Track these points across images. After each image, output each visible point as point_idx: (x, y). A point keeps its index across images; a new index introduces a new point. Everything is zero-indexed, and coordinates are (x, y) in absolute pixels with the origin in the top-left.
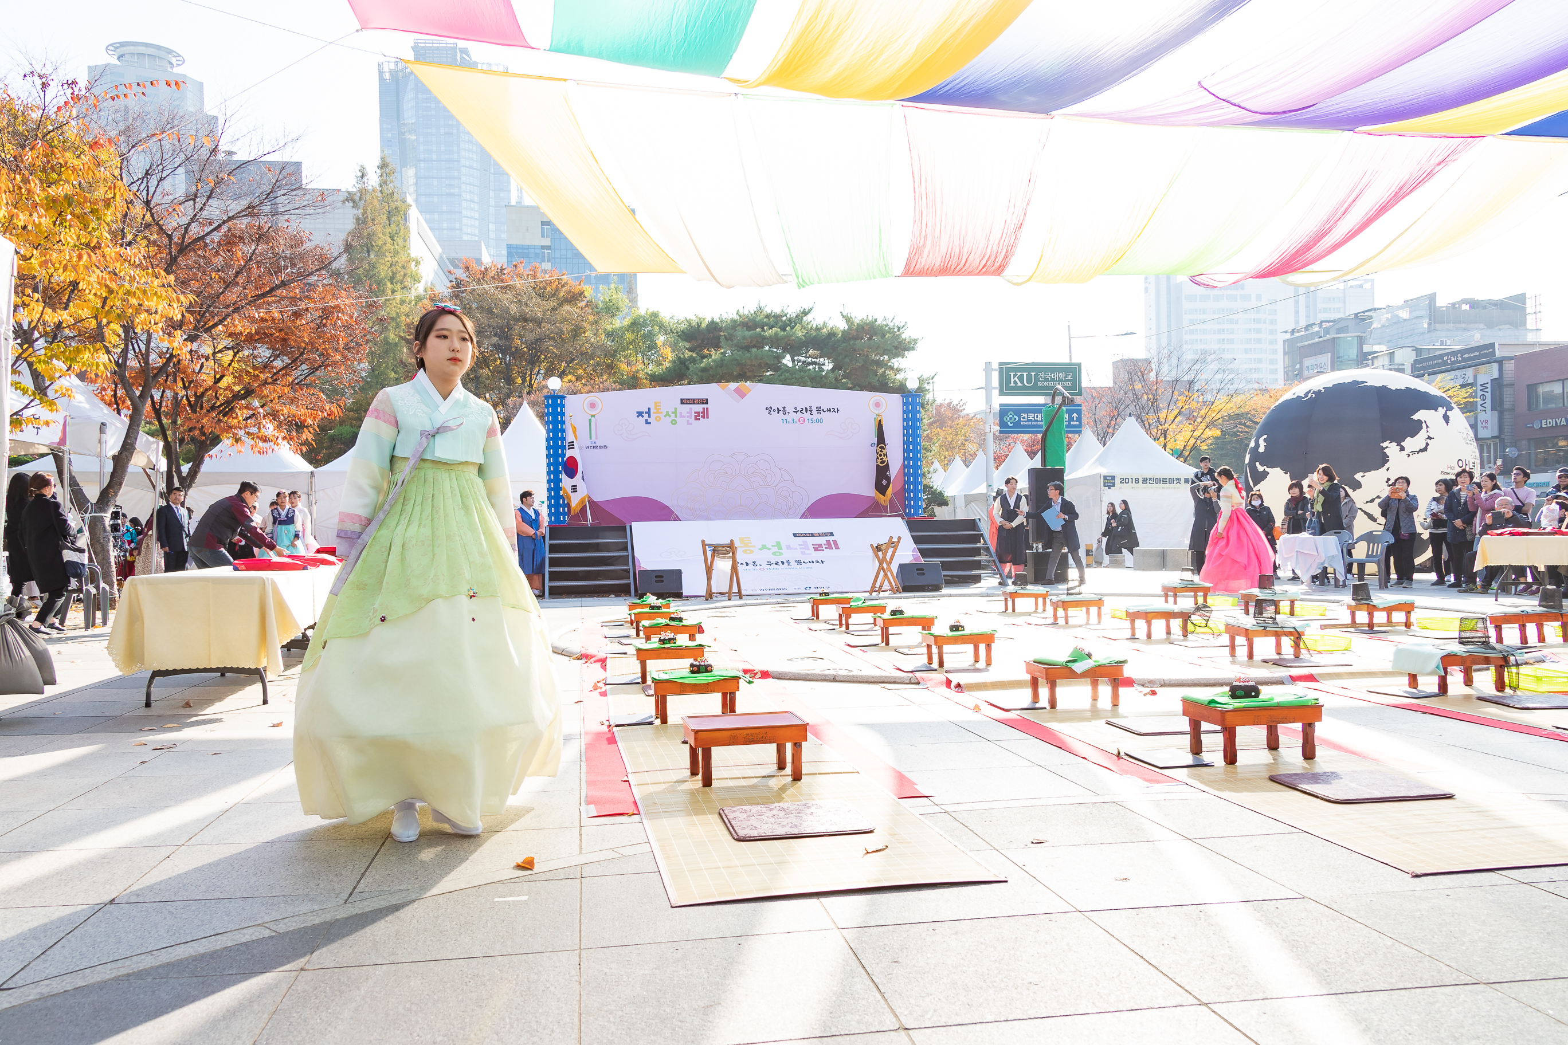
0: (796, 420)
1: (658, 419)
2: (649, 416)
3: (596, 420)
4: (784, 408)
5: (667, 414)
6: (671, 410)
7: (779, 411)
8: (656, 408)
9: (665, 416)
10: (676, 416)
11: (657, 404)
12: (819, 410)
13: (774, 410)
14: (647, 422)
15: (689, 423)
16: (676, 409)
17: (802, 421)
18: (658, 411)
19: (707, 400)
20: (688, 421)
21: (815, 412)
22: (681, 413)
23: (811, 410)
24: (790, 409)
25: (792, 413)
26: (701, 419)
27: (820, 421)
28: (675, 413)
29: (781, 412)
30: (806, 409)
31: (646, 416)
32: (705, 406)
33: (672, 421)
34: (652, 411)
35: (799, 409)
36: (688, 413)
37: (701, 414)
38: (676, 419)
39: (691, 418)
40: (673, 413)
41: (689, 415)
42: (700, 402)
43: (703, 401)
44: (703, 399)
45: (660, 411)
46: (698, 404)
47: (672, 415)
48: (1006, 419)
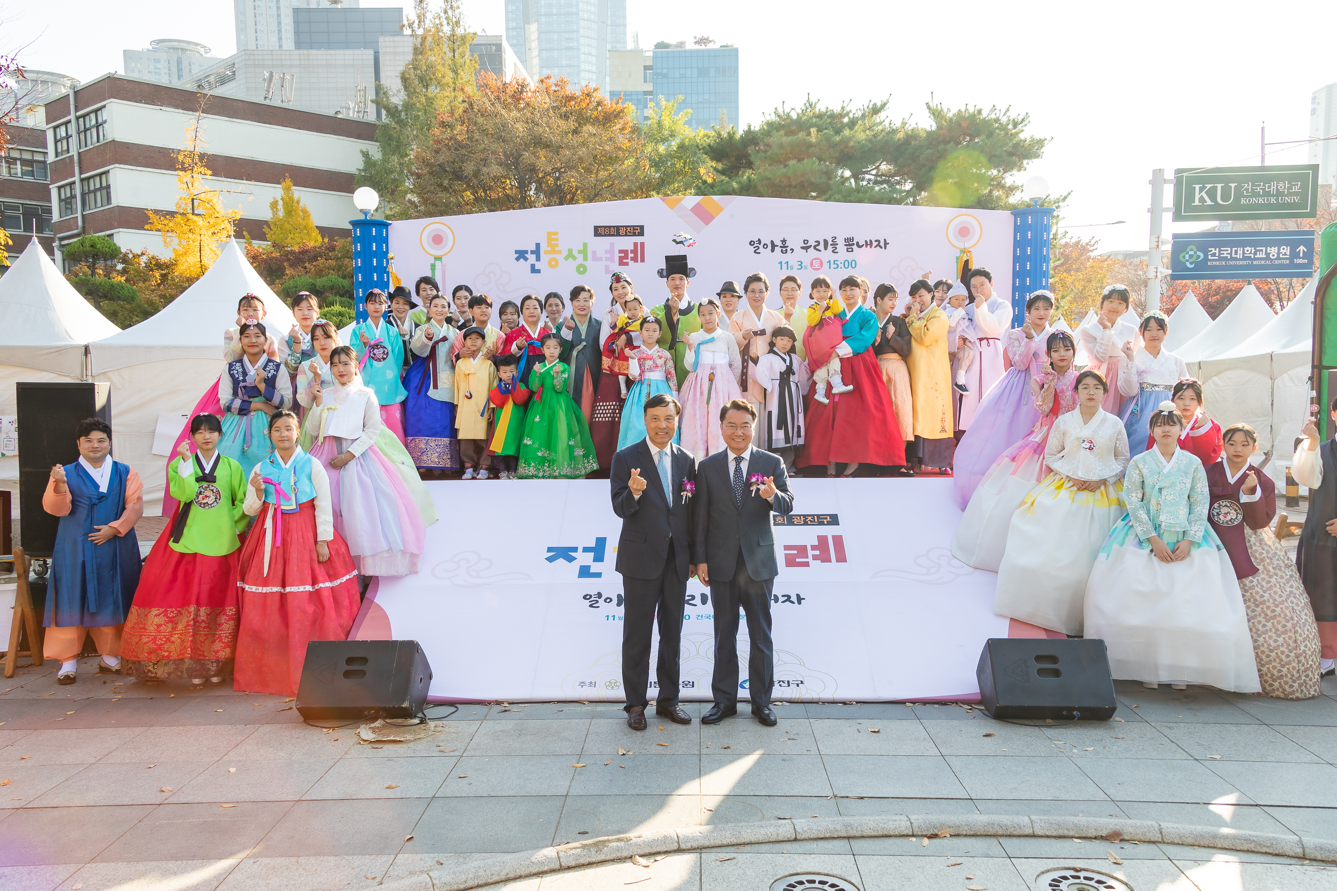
0: (807, 263)
1: (553, 264)
2: (538, 259)
3: (441, 265)
4: (784, 241)
5: (570, 255)
6: (577, 247)
7: (773, 246)
8: (549, 244)
9: (566, 258)
10: (585, 259)
11: (552, 236)
12: (850, 243)
13: (765, 246)
14: (534, 270)
16: (585, 245)
17: (817, 266)
18: (553, 250)
19: (642, 227)
20: (607, 268)
21: (841, 247)
22: (594, 253)
23: (835, 245)
24: (795, 243)
25: (800, 251)
26: (631, 263)
27: (852, 264)
28: (584, 252)
29: (777, 249)
30: (826, 241)
31: (532, 258)
32: (638, 239)
33: (578, 269)
34: (543, 249)
35: (812, 243)
36: (606, 252)
37: (631, 255)
38: (585, 263)
39: (613, 261)
40: (580, 252)
41: (608, 255)
42: (630, 232)
43: (634, 229)
44: (634, 226)
45: (556, 249)
46: (626, 235)
47: (580, 257)
48: (1184, 257)
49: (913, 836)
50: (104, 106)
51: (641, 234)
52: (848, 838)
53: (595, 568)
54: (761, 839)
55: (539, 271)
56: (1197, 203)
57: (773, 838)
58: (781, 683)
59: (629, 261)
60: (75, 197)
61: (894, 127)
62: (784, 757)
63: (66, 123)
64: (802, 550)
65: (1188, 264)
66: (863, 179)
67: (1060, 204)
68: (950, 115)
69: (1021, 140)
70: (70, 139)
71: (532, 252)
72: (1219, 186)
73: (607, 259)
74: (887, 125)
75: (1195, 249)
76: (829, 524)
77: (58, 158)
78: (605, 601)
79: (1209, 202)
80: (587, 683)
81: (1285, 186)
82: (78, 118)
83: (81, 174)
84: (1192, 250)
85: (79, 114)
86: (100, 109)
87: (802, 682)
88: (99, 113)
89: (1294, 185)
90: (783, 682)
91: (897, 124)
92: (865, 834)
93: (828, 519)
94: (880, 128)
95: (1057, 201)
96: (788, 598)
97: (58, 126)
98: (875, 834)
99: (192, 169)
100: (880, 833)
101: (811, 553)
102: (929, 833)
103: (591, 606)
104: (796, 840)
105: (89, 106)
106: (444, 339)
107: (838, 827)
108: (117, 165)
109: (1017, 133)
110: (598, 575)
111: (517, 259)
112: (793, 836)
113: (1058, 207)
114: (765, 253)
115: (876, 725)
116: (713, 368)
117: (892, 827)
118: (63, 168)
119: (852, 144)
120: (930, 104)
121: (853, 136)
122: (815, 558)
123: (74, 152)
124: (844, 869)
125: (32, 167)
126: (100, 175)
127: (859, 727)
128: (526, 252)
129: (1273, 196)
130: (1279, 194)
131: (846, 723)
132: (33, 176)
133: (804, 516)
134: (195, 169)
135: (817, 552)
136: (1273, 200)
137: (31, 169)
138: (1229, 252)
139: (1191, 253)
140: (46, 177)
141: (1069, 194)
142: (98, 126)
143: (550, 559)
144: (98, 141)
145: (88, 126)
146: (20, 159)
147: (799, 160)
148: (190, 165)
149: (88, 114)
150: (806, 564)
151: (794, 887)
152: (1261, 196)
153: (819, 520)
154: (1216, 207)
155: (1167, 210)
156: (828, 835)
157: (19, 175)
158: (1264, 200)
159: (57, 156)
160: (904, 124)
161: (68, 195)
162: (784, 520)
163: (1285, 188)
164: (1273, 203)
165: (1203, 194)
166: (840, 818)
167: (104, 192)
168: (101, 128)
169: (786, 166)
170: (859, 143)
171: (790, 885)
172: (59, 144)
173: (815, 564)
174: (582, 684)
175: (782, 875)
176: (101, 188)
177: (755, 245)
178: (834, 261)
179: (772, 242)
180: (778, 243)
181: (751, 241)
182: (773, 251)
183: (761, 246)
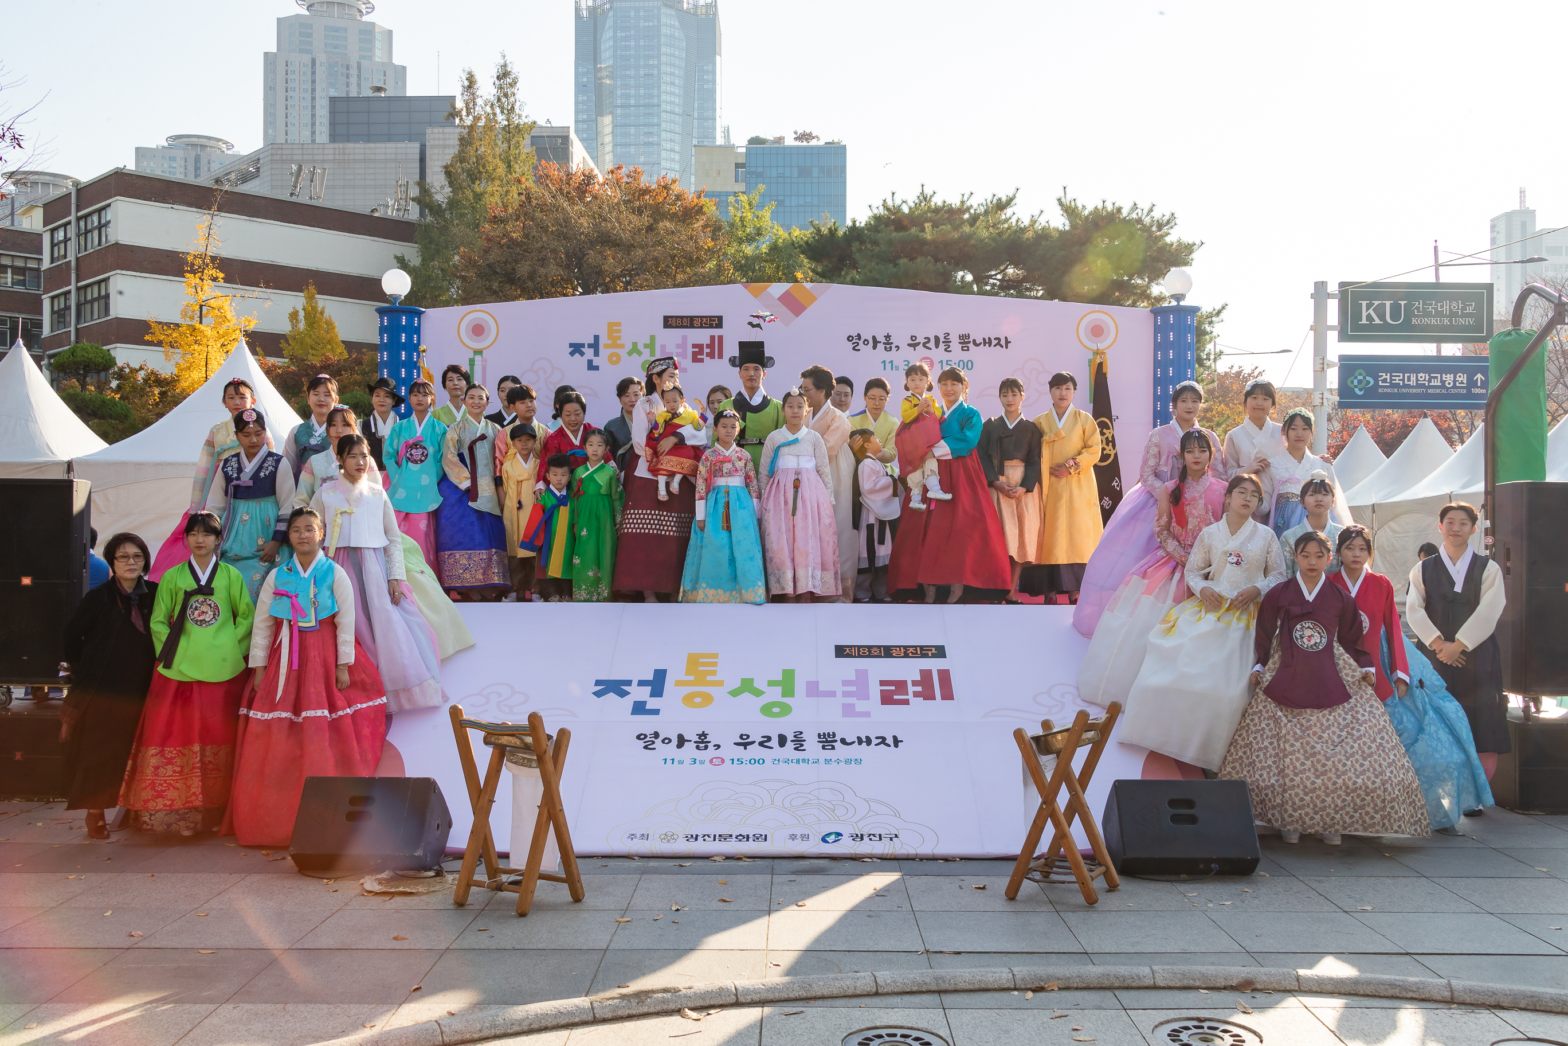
2: (597, 354)
3: (484, 361)
4: (888, 337)
5: (635, 350)
6: (643, 340)
7: (875, 342)
8: (610, 336)
9: (630, 353)
11: (613, 328)
12: (965, 341)
13: (866, 342)
14: (591, 366)
16: (653, 338)
18: (615, 343)
19: (720, 318)
21: (955, 345)
23: (947, 342)
24: (900, 339)
25: (904, 347)
26: (707, 359)
28: (650, 346)
29: (881, 347)
30: (937, 339)
31: (589, 353)
32: (715, 332)
34: (602, 342)
35: (921, 339)
36: (678, 346)
37: (706, 350)
40: (646, 346)
41: (680, 350)
42: (706, 324)
43: (710, 320)
44: (710, 317)
45: (619, 342)
46: (701, 327)
47: (646, 352)
48: (1352, 382)
49: (1015, 989)
50: (109, 205)
51: (719, 325)
52: (939, 992)
53: (652, 703)
54: (835, 992)
55: (597, 368)
56: (1364, 321)
57: (850, 992)
58: (872, 837)
59: (704, 357)
60: (69, 308)
61: (1022, 226)
62: (870, 913)
63: (65, 225)
64: (901, 686)
65: (1356, 390)
66: (987, 284)
67: (1214, 319)
68: (1086, 213)
69: (1167, 244)
70: (69, 243)
71: (590, 346)
72: (1388, 303)
74: (1014, 224)
75: (1364, 374)
76: (934, 656)
77: (54, 265)
78: (663, 742)
79: (1377, 321)
80: (638, 836)
81: (1458, 306)
82: (79, 219)
83: (78, 281)
84: (1360, 374)
85: (80, 214)
86: (104, 208)
87: (896, 836)
88: (103, 213)
89: (1469, 305)
90: (874, 835)
91: (1026, 222)
92: (958, 988)
93: (934, 651)
94: (1006, 226)
95: (1210, 316)
96: (883, 741)
97: (56, 228)
98: (971, 987)
99: (203, 272)
100: (977, 986)
101: (911, 689)
102: (1033, 986)
103: (646, 747)
104: (877, 994)
105: (92, 206)
106: (483, 437)
107: (928, 980)
108: (118, 271)
109: (1163, 236)
110: (656, 712)
111: (572, 354)
112: (874, 990)
113: (1211, 323)
114: (866, 350)
115: (982, 881)
116: (798, 473)
117: (991, 979)
118: (58, 276)
119: (973, 242)
120: (1063, 200)
121: (975, 233)
122: (916, 694)
123: (71, 257)
124: (931, 1022)
125: (24, 275)
126: (99, 282)
127: (961, 883)
128: (583, 345)
129: (1446, 316)
130: (1453, 314)
131: (948, 880)
132: (24, 285)
133: (905, 647)
134: (206, 271)
135: (919, 689)
136: (1446, 321)
137: (22, 278)
138: (1401, 378)
139: (1360, 377)
140: (39, 286)
141: (1223, 308)
142: (100, 227)
143: (598, 694)
144: (100, 244)
145: (89, 227)
146: (11, 267)
147: (912, 259)
148: (200, 267)
149: (90, 214)
150: (906, 702)
151: (871, 1040)
152: (1434, 317)
153: (923, 652)
154: (1386, 327)
155: (1332, 328)
156: (915, 989)
157: (10, 284)
158: (1436, 321)
159: (52, 262)
160: (1033, 222)
161: (62, 306)
162: (880, 652)
163: (1458, 309)
164: (1447, 325)
165: (1371, 311)
166: (931, 970)
167: (102, 302)
168: (103, 229)
169: (896, 265)
170: (982, 241)
171: (867, 1039)
172: (56, 249)
173: (917, 703)
174: (632, 836)
175: (857, 1028)
176: (100, 297)
177: (854, 341)
178: (947, 361)
179: (874, 338)
180: (881, 338)
181: (850, 336)
182: (875, 347)
183: (861, 342)
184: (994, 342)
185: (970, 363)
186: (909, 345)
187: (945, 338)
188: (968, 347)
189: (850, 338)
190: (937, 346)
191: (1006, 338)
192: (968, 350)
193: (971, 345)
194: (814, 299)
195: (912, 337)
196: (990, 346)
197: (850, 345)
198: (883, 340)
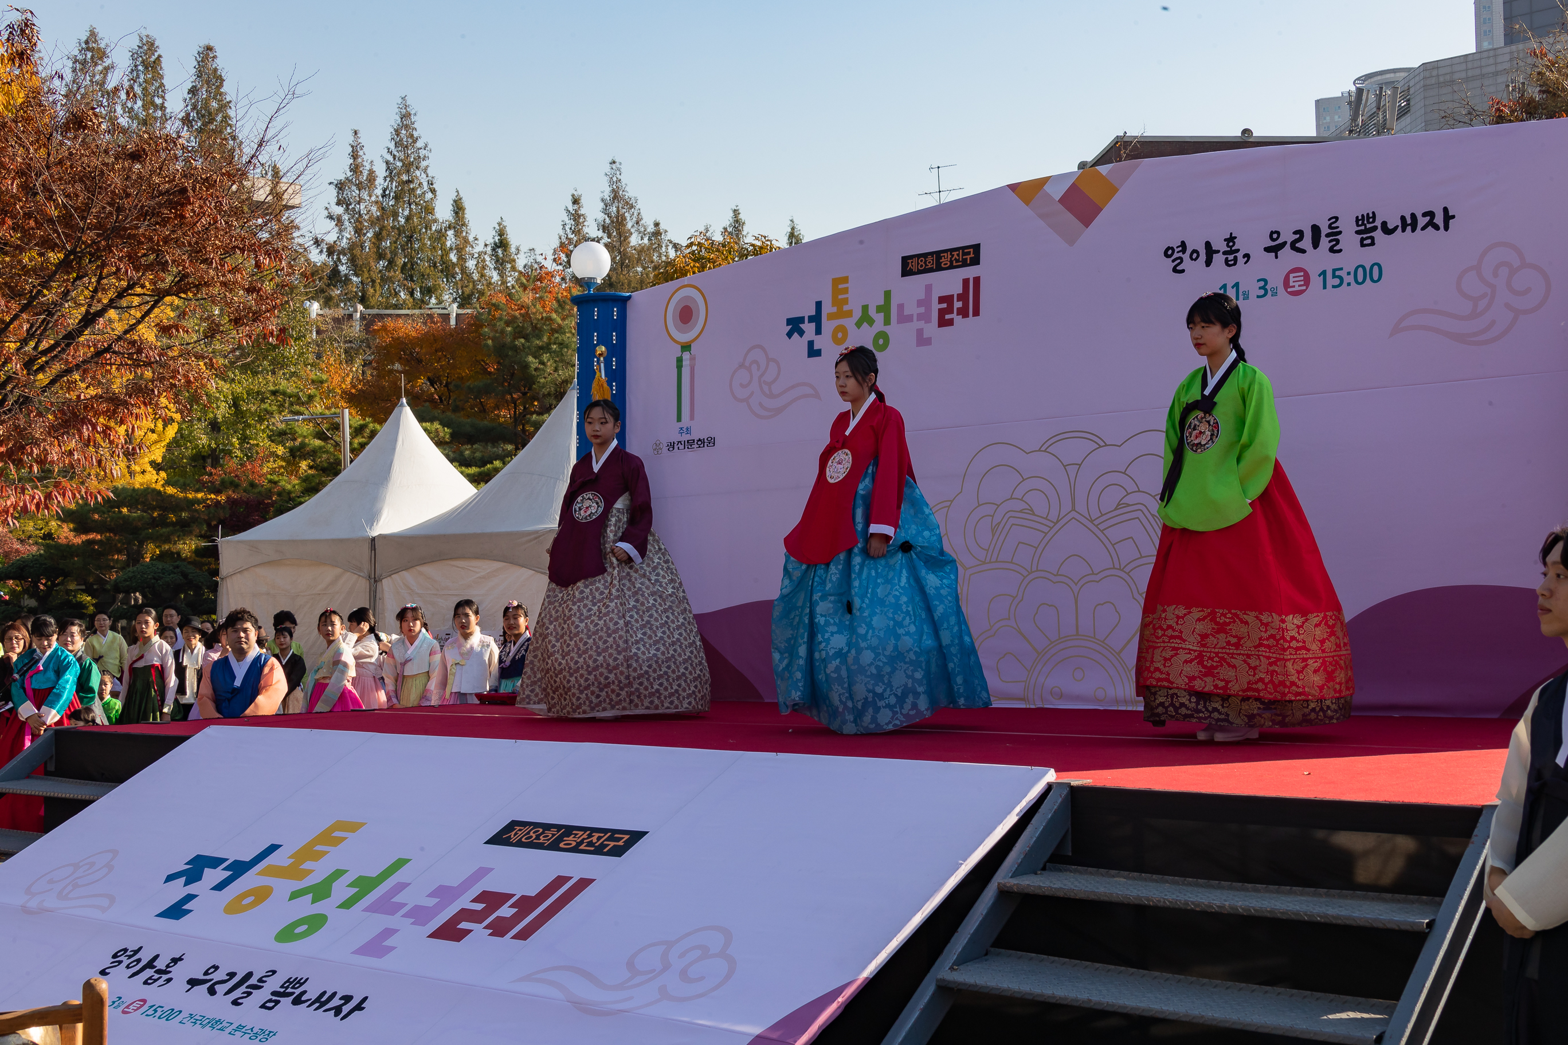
0: (1276, 281)
1: (841, 336)
2: (818, 331)
3: (693, 359)
4: (1231, 239)
5: (864, 317)
6: (876, 300)
7: (1210, 253)
8: (835, 302)
9: (859, 324)
10: (887, 322)
11: (838, 288)
12: (1367, 226)
13: (1195, 255)
14: (813, 351)
15: (923, 341)
16: (888, 294)
17: (1296, 283)
18: (840, 311)
19: (977, 248)
20: (920, 332)
21: (1349, 238)
22: (901, 307)
23: (1334, 234)
24: (1253, 241)
25: (1260, 257)
26: (958, 319)
27: (1371, 274)
28: (883, 308)
29: (1218, 259)
30: (1316, 230)
31: (809, 328)
32: (970, 272)
34: (825, 311)
35: (1288, 236)
36: (920, 303)
37: (958, 304)
38: (887, 329)
39: (928, 320)
40: (879, 309)
41: (922, 310)
42: (957, 261)
43: (964, 254)
44: (963, 248)
45: (846, 308)
46: (952, 267)
47: (879, 318)
51: (976, 261)
55: (821, 353)
59: (954, 316)
71: (811, 319)
73: (920, 317)
111: (790, 335)
128: (801, 320)
177: (1176, 255)
178: (1334, 270)
179: (1208, 245)
180: (1219, 245)
181: (1168, 248)
182: (1208, 263)
183: (1186, 256)
184: (1422, 221)
185: (1376, 269)
186: (1268, 250)
187: (1330, 227)
188: (1372, 238)
189: (1168, 252)
190: (1316, 244)
191: (1446, 210)
192: (1373, 244)
193: (1378, 234)
194: (1112, 190)
195: (1272, 233)
196: (1413, 230)
197: (1169, 264)
198: (1224, 247)
